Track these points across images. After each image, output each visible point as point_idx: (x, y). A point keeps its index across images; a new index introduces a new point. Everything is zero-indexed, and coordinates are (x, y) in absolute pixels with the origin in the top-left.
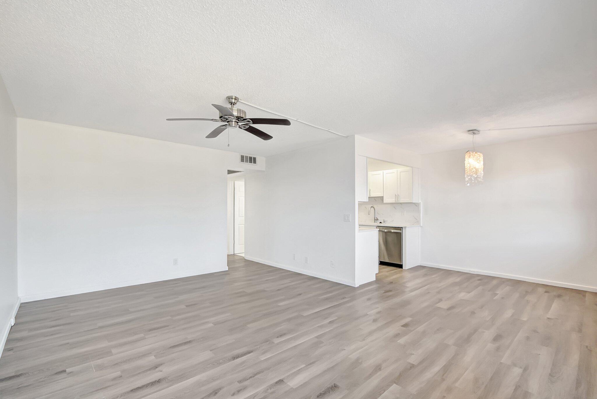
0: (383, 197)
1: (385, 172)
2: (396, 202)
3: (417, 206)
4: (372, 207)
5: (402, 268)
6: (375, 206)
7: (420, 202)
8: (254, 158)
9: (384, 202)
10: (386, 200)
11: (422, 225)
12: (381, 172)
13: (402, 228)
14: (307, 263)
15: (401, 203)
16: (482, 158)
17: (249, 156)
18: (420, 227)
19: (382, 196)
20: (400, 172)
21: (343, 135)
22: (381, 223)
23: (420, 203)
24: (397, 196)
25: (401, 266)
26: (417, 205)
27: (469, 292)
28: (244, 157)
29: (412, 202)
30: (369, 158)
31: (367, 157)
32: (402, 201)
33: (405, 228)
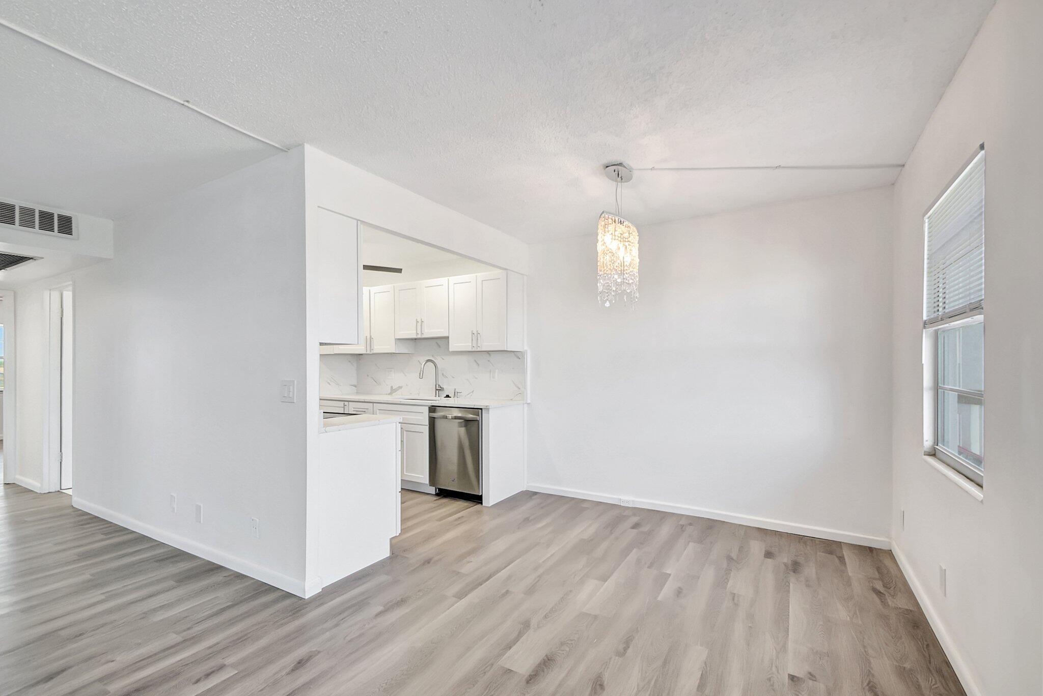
0: (448, 338)
1: (454, 279)
2: (473, 350)
3: (519, 358)
4: (428, 361)
5: (482, 503)
6: (438, 361)
7: (526, 348)
8: (61, 217)
9: (450, 350)
10: (454, 346)
11: (529, 401)
12: (443, 280)
13: (480, 410)
14: (200, 522)
15: (488, 352)
16: (635, 238)
17: (37, 208)
18: (526, 406)
19: (448, 335)
20: (482, 281)
21: (274, 144)
22: (448, 396)
23: (526, 350)
24: (476, 336)
25: (478, 499)
26: (518, 355)
27: (604, 578)
28: (34, 215)
29: (506, 349)
30: (363, 222)
31: (358, 220)
32: (485, 347)
33: (488, 409)
